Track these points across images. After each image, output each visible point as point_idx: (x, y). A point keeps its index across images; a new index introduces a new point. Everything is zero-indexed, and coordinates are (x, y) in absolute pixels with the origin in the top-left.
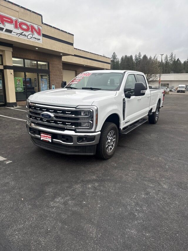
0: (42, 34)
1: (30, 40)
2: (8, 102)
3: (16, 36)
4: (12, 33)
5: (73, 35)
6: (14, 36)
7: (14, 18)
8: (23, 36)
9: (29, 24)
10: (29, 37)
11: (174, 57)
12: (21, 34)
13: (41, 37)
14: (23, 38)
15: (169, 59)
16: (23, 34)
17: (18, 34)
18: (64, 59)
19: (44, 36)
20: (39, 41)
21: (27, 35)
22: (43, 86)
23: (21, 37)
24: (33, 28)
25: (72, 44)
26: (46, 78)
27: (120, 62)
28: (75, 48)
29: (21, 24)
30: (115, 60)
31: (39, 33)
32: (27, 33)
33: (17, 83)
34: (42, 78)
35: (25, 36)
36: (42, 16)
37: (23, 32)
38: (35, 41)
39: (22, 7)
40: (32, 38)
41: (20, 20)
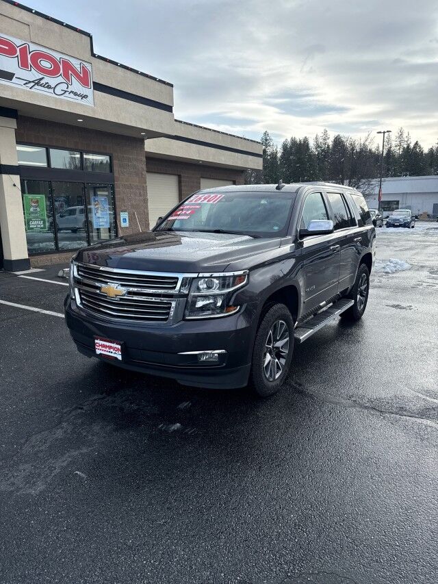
0: (94, 83)
1: (62, 97)
2: (6, 257)
3: (24, 87)
4: (14, 80)
5: (172, 86)
6: (20, 87)
7: (18, 42)
8: (43, 89)
9: (57, 56)
10: (58, 91)
11: (406, 139)
12: (38, 83)
13: (89, 91)
15: (394, 144)
16: (42, 82)
17: (30, 82)
18: (151, 146)
19: (98, 87)
20: (84, 102)
21: (53, 86)
22: (99, 215)
23: (38, 90)
24: (67, 66)
25: (169, 108)
26: (106, 193)
27: (279, 155)
28: (176, 120)
29: (37, 56)
30: (269, 150)
31: (84, 81)
32: (52, 81)
33: (32, 209)
34: (95, 195)
35: (49, 87)
36: (91, 38)
37: (43, 78)
38: (76, 101)
39: (37, 13)
40: (67, 93)
41: (33, 47)
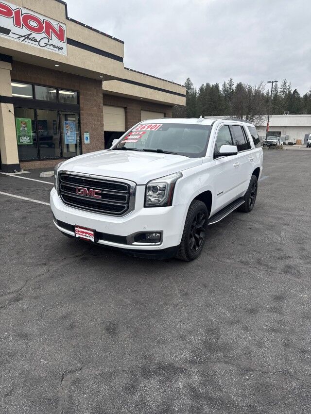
0: (67, 38)
1: (44, 48)
3: (18, 40)
4: (10, 34)
5: (123, 43)
7: (13, 7)
8: (31, 41)
9: (41, 18)
10: (42, 43)
11: (288, 87)
12: (27, 37)
13: (64, 45)
14: (30, 44)
15: (279, 90)
16: (30, 37)
17: (22, 36)
18: (107, 86)
19: (70, 42)
20: (60, 52)
21: (38, 40)
22: (69, 134)
23: (27, 42)
24: (49, 26)
25: (120, 59)
26: (75, 119)
27: (198, 95)
28: (125, 68)
29: (27, 18)
30: (190, 92)
31: (60, 37)
32: (38, 36)
33: (21, 129)
34: (66, 120)
35: (35, 41)
36: (66, 6)
37: (31, 34)
38: (54, 51)
40: (48, 45)
41: (24, 11)
